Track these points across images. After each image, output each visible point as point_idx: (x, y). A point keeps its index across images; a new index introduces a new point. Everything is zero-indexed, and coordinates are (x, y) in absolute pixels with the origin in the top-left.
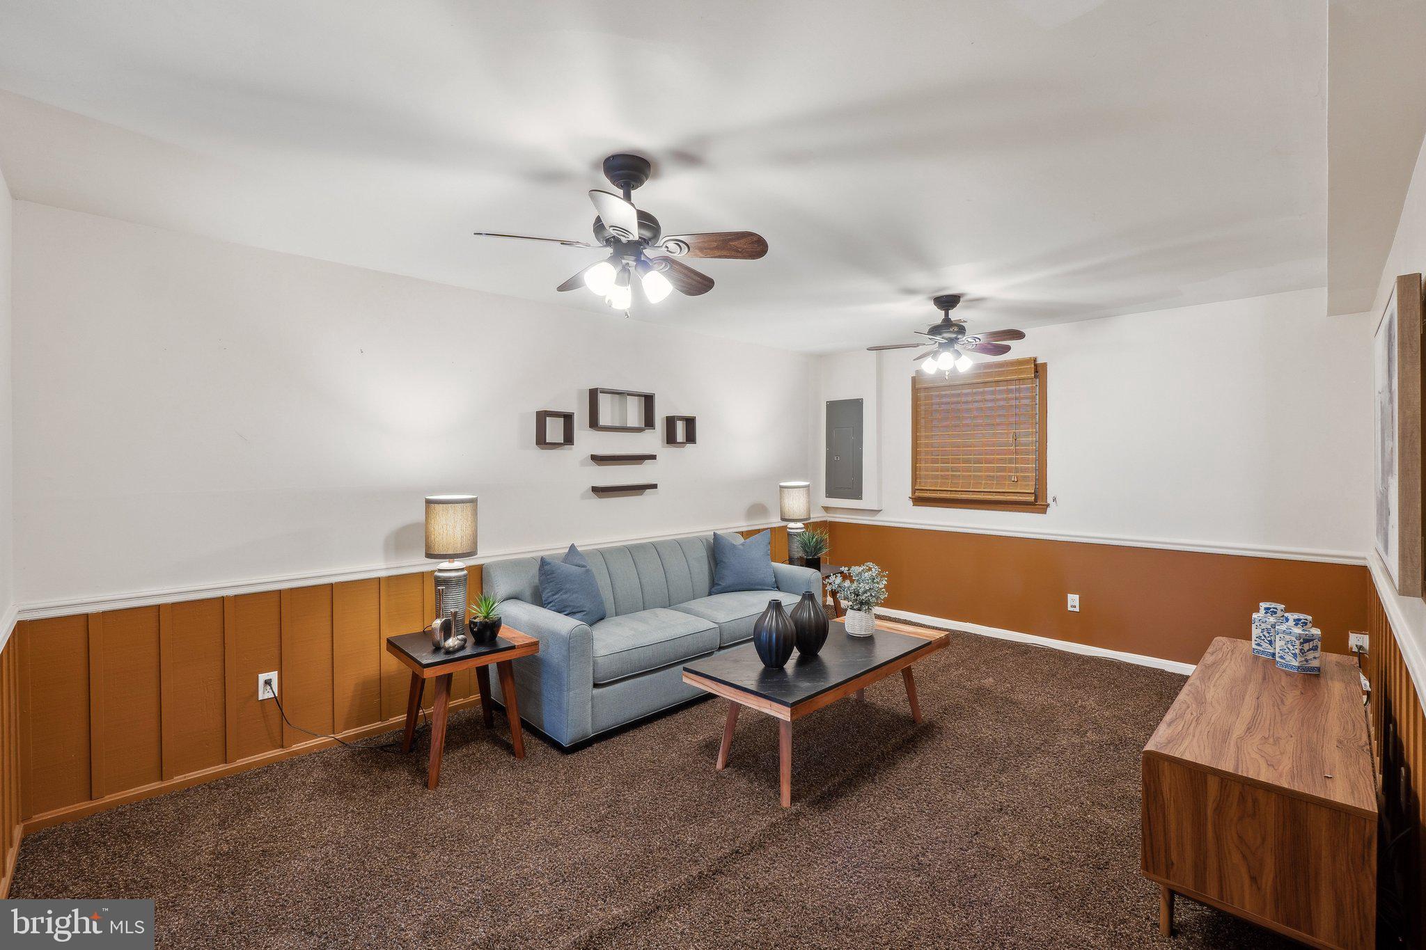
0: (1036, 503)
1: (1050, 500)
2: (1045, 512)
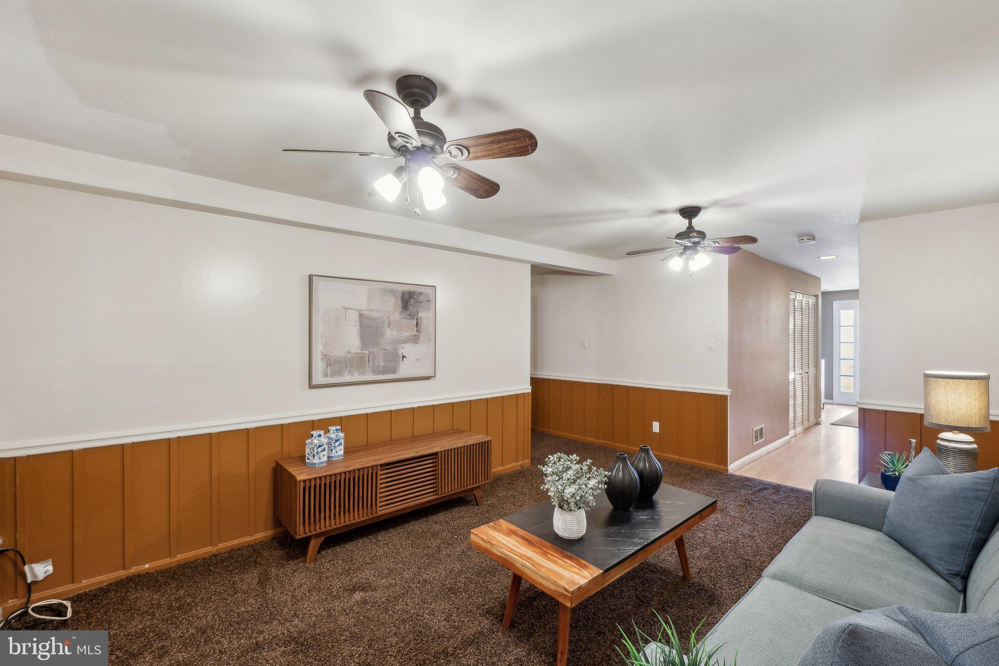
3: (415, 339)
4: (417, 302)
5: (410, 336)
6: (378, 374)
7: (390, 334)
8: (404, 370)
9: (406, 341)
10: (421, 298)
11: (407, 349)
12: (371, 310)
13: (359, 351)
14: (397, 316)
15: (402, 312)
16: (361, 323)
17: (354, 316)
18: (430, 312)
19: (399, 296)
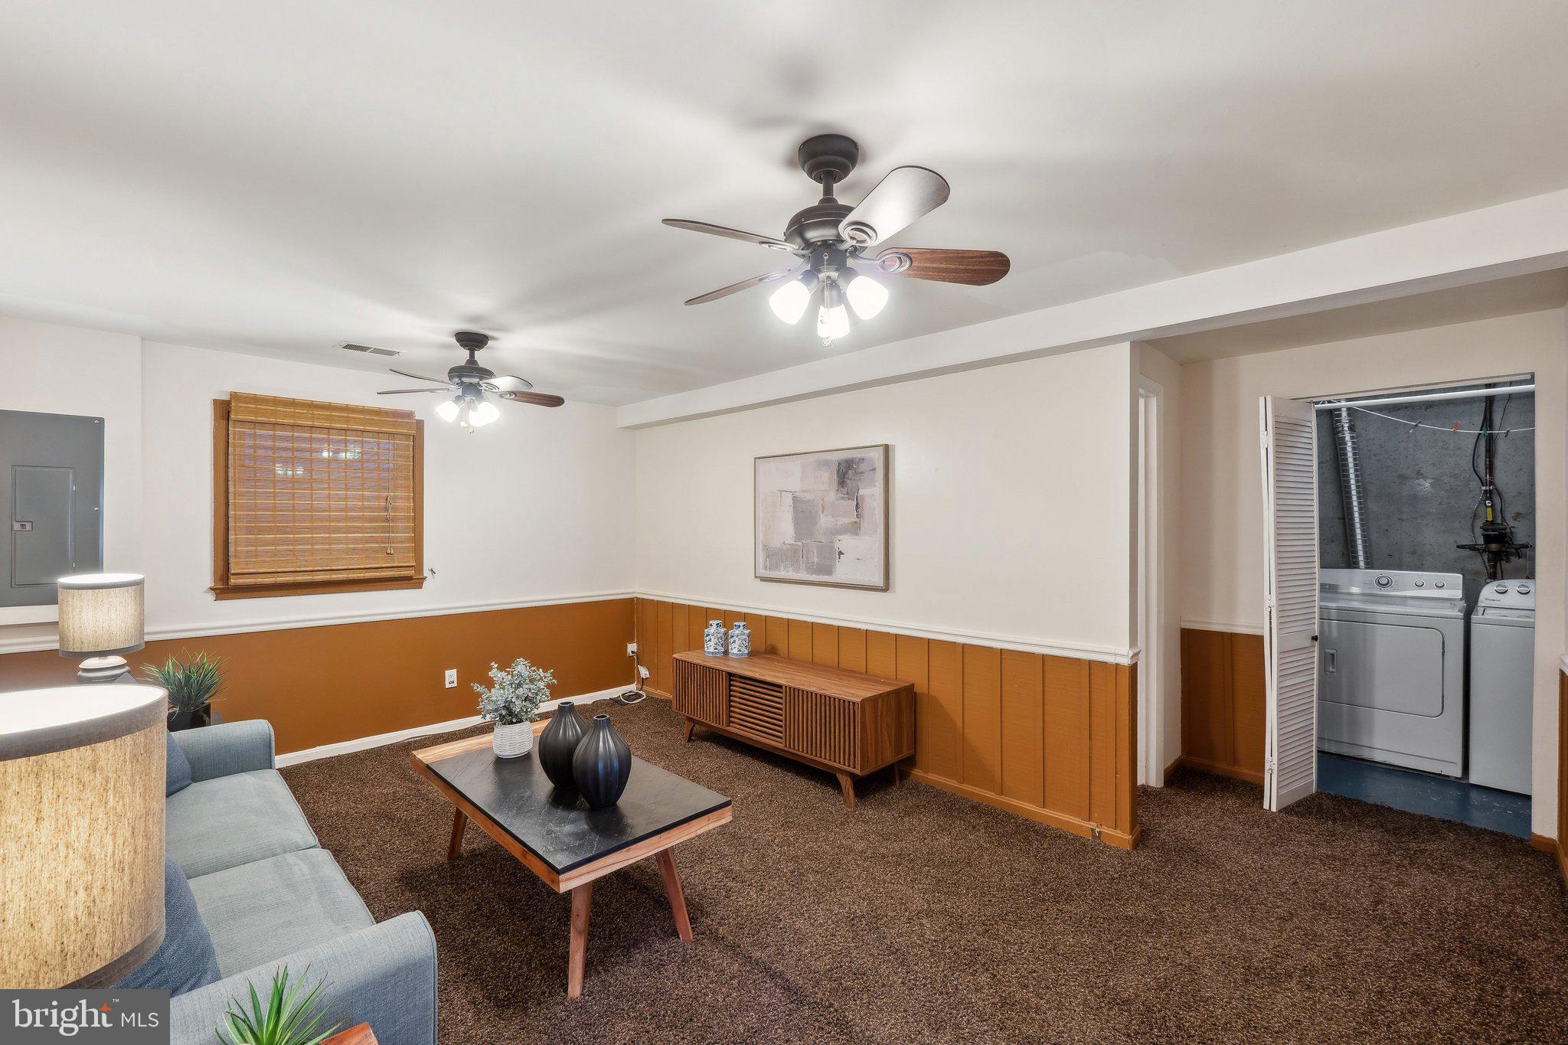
0: (411, 579)
1: (426, 573)
2: (421, 588)
3: (855, 529)
4: (857, 473)
5: (848, 524)
6: (812, 574)
7: (825, 521)
8: (843, 572)
9: (844, 531)
10: (863, 467)
11: (845, 542)
12: (804, 491)
13: (793, 542)
14: (832, 496)
15: (837, 491)
16: (795, 507)
17: (788, 500)
18: (875, 486)
19: (835, 467)
